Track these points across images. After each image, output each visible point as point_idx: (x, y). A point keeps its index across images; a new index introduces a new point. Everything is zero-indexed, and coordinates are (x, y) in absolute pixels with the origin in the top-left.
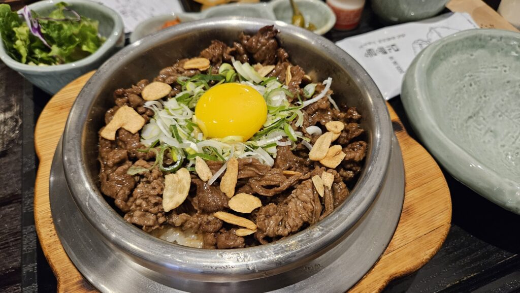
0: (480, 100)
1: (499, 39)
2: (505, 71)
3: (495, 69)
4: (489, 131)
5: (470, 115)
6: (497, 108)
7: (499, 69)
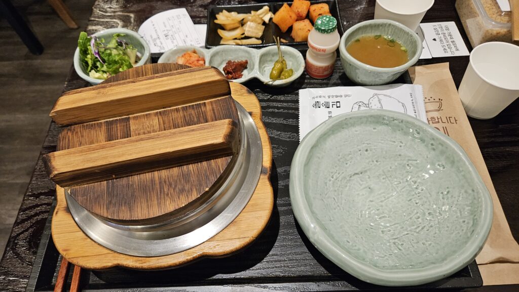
0: (372, 163)
1: (400, 121)
2: (400, 146)
3: (393, 143)
4: (368, 188)
5: (356, 172)
6: (384, 172)
7: (397, 143)
